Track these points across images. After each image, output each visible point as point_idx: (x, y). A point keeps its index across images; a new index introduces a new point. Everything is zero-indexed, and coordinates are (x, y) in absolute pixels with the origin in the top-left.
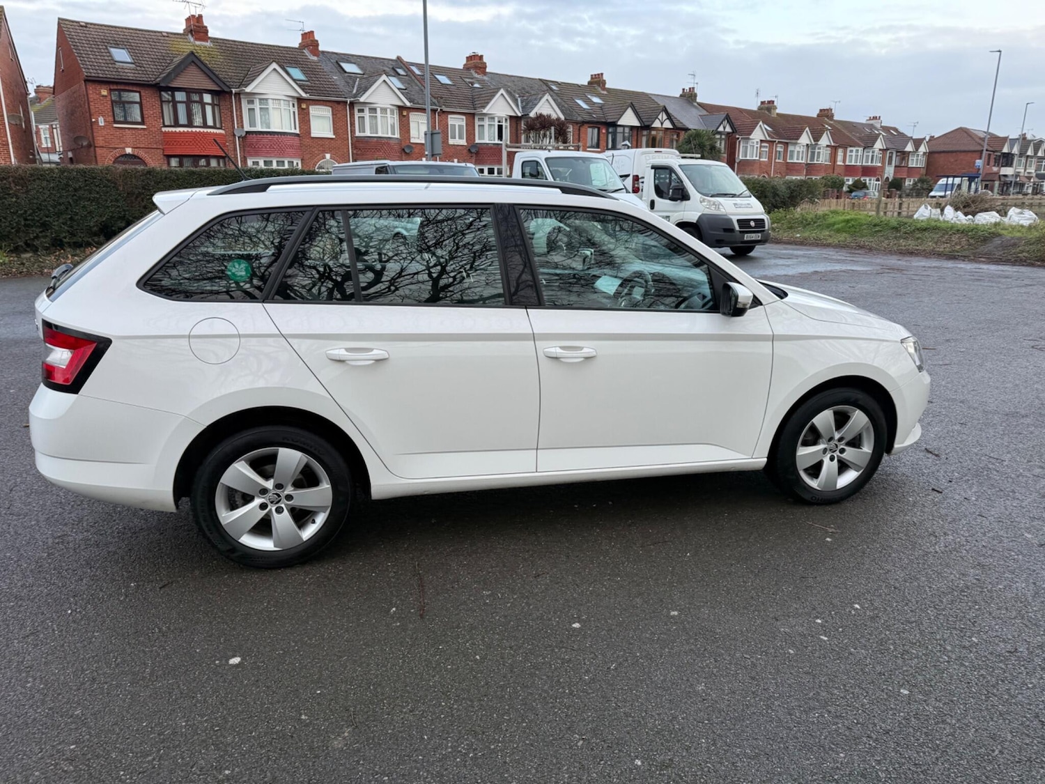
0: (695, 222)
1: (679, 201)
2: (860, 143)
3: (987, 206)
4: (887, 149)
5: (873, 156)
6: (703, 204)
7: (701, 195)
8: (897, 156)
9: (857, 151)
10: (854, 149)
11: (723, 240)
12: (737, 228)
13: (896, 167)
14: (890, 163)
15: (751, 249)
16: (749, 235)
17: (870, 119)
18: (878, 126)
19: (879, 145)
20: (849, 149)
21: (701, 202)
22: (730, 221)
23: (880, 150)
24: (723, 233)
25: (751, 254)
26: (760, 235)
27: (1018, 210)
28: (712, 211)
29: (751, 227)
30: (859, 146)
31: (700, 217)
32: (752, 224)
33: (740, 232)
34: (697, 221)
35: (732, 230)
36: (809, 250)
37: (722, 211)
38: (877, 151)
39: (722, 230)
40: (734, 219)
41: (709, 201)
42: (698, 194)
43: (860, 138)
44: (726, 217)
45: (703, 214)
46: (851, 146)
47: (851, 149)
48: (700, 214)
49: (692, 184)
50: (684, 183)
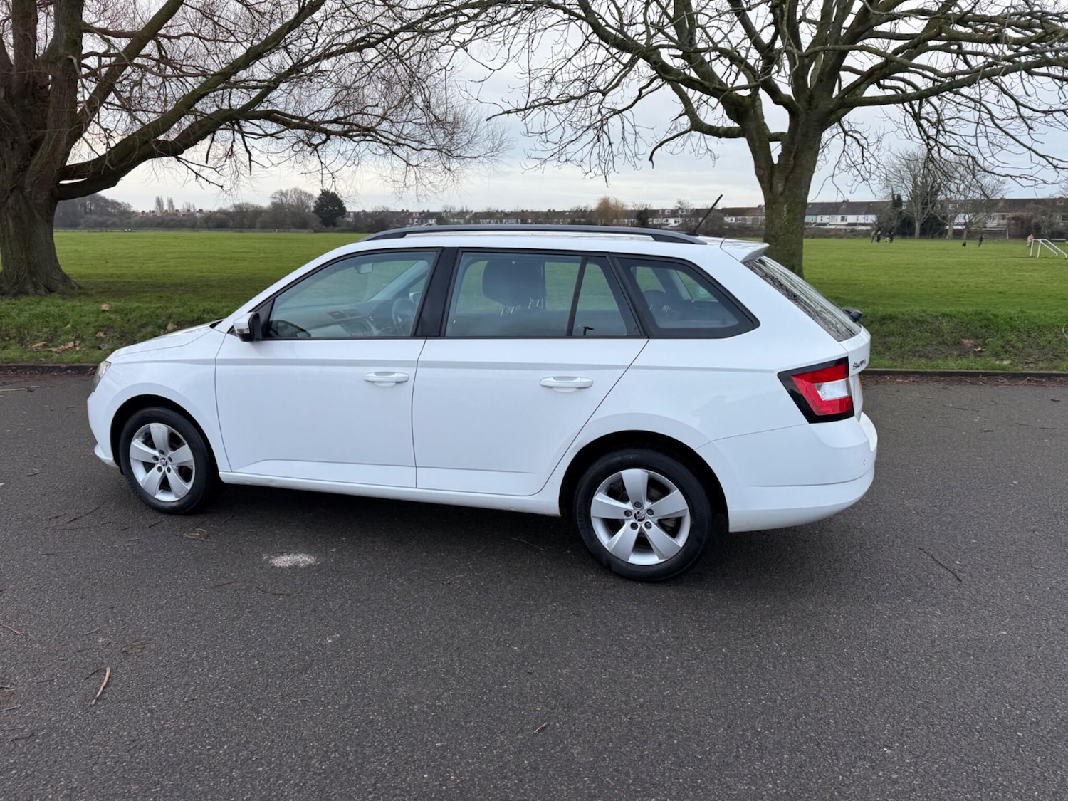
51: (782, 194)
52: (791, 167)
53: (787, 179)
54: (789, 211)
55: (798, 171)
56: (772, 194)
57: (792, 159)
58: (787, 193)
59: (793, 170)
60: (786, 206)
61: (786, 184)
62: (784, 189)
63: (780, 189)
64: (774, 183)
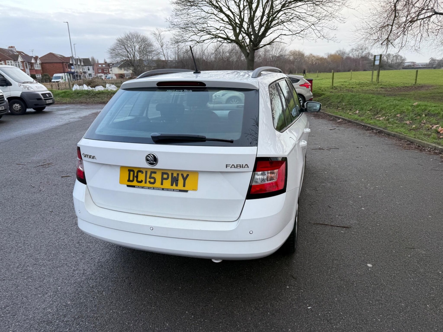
0: (19, 96)
1: (5, 86)
2: (10, 58)
3: (96, 84)
4: (24, 61)
5: (19, 65)
6: (20, 87)
7: (18, 83)
8: (29, 64)
9: (11, 62)
10: (9, 61)
11: (38, 104)
12: (43, 98)
13: (30, 69)
14: (27, 68)
15: (44, 108)
16: (48, 101)
17: (9, 47)
18: (15, 51)
19: (20, 59)
20: (7, 61)
21: (19, 86)
22: (38, 95)
23: (21, 62)
24: (37, 101)
25: (45, 110)
26: (51, 100)
27: (109, 85)
28: (26, 90)
29: (47, 97)
30: (11, 60)
31: (22, 94)
32: (47, 95)
33: (45, 99)
34: (21, 96)
35: (41, 99)
36: (58, 106)
37: (31, 90)
38: (20, 62)
39: (36, 99)
40: (40, 93)
41: (23, 86)
42: (16, 82)
43: (9, 56)
44: (34, 93)
45: (23, 92)
46: (7, 60)
47: (8, 61)
48: (21, 92)
49: (10, 77)
50: (5, 77)
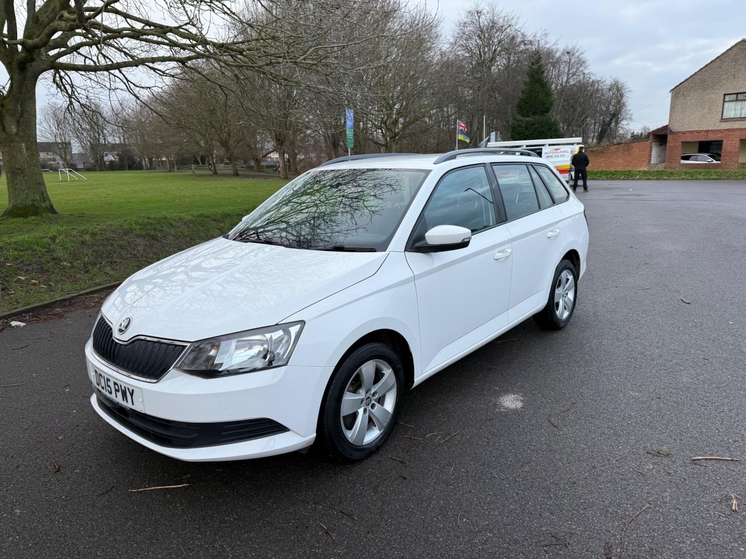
51: (17, 134)
52: (20, 112)
53: (18, 121)
54: (27, 149)
55: (26, 116)
56: (7, 134)
57: (19, 106)
58: (21, 134)
59: (22, 115)
60: (23, 144)
61: (18, 126)
62: (18, 130)
63: (15, 130)
64: (7, 126)
